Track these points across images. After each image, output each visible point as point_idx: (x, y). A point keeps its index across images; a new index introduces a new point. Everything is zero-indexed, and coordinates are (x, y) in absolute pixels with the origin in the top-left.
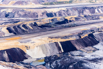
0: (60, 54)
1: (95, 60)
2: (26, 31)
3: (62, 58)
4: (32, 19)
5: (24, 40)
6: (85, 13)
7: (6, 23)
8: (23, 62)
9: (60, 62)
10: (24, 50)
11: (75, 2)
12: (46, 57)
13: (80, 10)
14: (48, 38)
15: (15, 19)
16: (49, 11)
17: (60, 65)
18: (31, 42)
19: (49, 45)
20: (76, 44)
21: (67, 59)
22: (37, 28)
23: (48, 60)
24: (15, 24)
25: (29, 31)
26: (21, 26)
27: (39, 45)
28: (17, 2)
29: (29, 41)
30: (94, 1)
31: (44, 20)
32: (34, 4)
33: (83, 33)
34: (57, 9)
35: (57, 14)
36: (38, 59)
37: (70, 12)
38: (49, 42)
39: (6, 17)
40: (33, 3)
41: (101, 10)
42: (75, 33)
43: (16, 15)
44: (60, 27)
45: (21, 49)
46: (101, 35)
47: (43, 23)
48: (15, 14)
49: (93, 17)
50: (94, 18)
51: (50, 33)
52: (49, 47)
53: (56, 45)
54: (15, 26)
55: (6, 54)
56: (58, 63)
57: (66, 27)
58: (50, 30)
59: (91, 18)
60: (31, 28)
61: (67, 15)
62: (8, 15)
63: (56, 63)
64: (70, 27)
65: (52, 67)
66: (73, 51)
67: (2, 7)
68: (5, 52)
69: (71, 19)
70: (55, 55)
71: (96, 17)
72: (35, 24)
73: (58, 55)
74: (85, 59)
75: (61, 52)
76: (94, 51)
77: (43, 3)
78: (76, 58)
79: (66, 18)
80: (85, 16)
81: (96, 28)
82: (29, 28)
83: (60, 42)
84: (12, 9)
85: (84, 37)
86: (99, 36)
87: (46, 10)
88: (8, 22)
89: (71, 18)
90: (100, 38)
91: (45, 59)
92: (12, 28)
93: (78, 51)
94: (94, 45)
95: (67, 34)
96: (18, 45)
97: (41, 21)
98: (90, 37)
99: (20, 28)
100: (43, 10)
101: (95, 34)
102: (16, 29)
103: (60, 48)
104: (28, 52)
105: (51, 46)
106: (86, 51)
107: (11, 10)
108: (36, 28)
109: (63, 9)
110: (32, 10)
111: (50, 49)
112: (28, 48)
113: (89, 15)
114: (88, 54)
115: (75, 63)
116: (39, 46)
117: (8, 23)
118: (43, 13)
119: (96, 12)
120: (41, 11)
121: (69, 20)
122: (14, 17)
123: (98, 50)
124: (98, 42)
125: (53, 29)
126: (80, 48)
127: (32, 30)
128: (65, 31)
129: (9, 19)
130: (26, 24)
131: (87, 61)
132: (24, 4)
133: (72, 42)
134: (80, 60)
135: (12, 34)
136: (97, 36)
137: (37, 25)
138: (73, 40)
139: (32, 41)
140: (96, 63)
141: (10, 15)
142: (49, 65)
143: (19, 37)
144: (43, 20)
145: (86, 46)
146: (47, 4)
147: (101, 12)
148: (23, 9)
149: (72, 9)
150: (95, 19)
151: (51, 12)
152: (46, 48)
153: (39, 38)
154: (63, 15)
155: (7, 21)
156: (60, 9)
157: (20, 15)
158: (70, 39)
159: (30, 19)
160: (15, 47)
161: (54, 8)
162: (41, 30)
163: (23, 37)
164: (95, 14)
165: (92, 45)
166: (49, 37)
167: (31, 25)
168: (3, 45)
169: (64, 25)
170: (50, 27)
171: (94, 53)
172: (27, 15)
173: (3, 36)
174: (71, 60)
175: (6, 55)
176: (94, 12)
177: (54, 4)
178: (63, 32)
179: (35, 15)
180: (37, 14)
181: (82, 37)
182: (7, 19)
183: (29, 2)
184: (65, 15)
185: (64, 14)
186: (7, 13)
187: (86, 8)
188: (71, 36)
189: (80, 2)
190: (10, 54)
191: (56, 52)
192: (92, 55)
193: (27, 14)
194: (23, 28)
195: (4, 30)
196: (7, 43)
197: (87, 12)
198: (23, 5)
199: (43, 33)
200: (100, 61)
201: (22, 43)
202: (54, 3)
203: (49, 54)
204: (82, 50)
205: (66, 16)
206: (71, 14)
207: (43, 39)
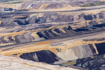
0: (94, 56)
2: (58, 35)
4: (67, 23)
7: (36, 28)
9: (93, 62)
10: (55, 52)
12: (79, 59)
14: (82, 41)
15: (46, 24)
16: (87, 13)
17: (92, 65)
18: (62, 45)
21: (101, 60)
22: (71, 32)
25: (61, 35)
26: (53, 31)
27: (72, 47)
28: (49, 5)
29: (60, 44)
31: (81, 24)
32: (70, 6)
34: (98, 10)
35: (98, 16)
36: (69, 61)
38: (83, 44)
39: (36, 22)
40: (69, 6)
45: (51, 52)
47: (79, 27)
48: (47, 19)
52: (82, 49)
53: (90, 47)
54: (46, 31)
55: (36, 56)
56: (91, 63)
60: (64, 32)
62: (39, 20)
63: (89, 63)
65: (83, 66)
68: (35, 54)
70: (88, 57)
72: (70, 28)
73: (92, 57)
75: (96, 54)
77: (82, 5)
82: (62, 32)
83: (95, 44)
84: (43, 13)
87: (84, 12)
88: (39, 28)
91: (77, 61)
92: (43, 32)
96: (49, 47)
97: (76, 24)
100: (80, 13)
102: (47, 33)
103: (95, 50)
104: (59, 55)
105: (84, 48)
110: (66, 13)
111: (83, 51)
112: (59, 51)
116: (71, 48)
118: (80, 16)
120: (78, 13)
122: (45, 22)
125: (90, 32)
127: (65, 34)
130: (59, 28)
132: (58, 6)
135: (43, 38)
137: (72, 29)
139: (64, 44)
141: (41, 20)
142: (80, 65)
143: (50, 41)
144: (79, 23)
146: (87, 6)
148: (57, 13)
151: (90, 14)
152: (79, 50)
153: (72, 41)
156: (102, 10)
157: (52, 19)
159: (64, 23)
161: (94, 9)
162: (76, 34)
163: (54, 41)
167: (65, 29)
168: (33, 48)
170: (87, 30)
172: (60, 19)
173: (33, 41)
174: (104, 60)
177: (95, 5)
178: (101, 34)
179: (70, 19)
180: (72, 17)
182: (38, 24)
183: (64, 5)
186: (37, 18)
190: (40, 56)
191: (90, 54)
193: (60, 17)
194: (55, 32)
195: (34, 34)
198: (57, 8)
201: (53, 46)
203: (82, 56)
207: (77, 42)
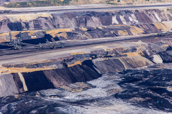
0: (20, 93)
3: (21, 100)
6: (90, 24)
9: (17, 105)
13: (81, 18)
14: (1, 66)
16: (14, 18)
17: (14, 110)
19: (1, 77)
20: (54, 77)
21: (31, 101)
30: (116, 2)
31: (1, 36)
33: (73, 59)
34: (33, 14)
35: (32, 25)
37: (60, 21)
38: (2, 72)
41: (125, 18)
42: (56, 58)
44: (30, 49)
49: (104, 32)
50: (107, 34)
51: (7, 59)
53: (14, 78)
57: (43, 49)
58: (9, 54)
59: (100, 34)
61: (51, 27)
66: (46, 88)
69: (59, 36)
70: (9, 96)
71: (112, 32)
73: (16, 96)
74: (63, 101)
75: (23, 90)
76: (85, 89)
77: (7, 3)
78: (48, 99)
79: (48, 33)
80: (90, 30)
81: (102, 51)
83: (22, 73)
85: (72, 65)
86: (104, 65)
87: (8, 16)
89: (59, 33)
90: (106, 69)
94: (89, 80)
95: (41, 61)
98: (85, 66)
100: (1, 17)
101: (97, 62)
103: (22, 83)
105: (3, 79)
106: (70, 89)
109: (45, 15)
111: (1, 84)
113: (97, 28)
114: (71, 94)
115: (43, 106)
118: (1, 23)
119: (113, 23)
121: (54, 36)
125: (17, 51)
126: (62, 84)
128: (39, 56)
131: (65, 104)
133: (46, 74)
134: (55, 102)
136: (100, 65)
138: (49, 70)
140: (81, 107)
145: (74, 80)
146: (15, 6)
147: (125, 23)
150: (109, 36)
151: (18, 20)
154: (44, 27)
156: (39, 14)
161: (26, 12)
164: (111, 26)
165: (86, 80)
166: (4, 66)
169: (41, 45)
174: (36, 103)
176: (109, 22)
177: (29, 6)
178: (35, 57)
184: (48, 27)
185: (46, 24)
187: (94, 14)
188: (48, 64)
189: (86, 3)
191: (13, 91)
192: (79, 96)
197: (94, 23)
200: (89, 104)
202: (30, 4)
204: (63, 87)
205: (49, 29)
206: (61, 26)
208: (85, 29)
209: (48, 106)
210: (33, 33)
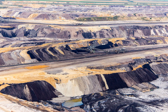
1: (154, 103)
2: (54, 57)
3: (107, 97)
4: (62, 39)
5: (52, 70)
6: (136, 35)
7: (25, 44)
8: (51, 101)
9: (105, 103)
10: (53, 84)
11: (122, 19)
12: (84, 95)
13: (130, 31)
14: (86, 68)
15: (38, 39)
16: (87, 29)
17: (105, 108)
18: (62, 73)
19: (89, 78)
20: (127, 78)
21: (114, 100)
22: (71, 53)
23: (87, 100)
24: (39, 46)
25: (58, 57)
26: (47, 50)
27: (75, 77)
28: (40, 15)
29: (59, 71)
30: (149, 19)
31: (80, 43)
32: (64, 18)
33: (135, 63)
34: (98, 27)
35: (98, 34)
36: (72, 98)
37: (116, 32)
38: (89, 74)
39: (25, 35)
40: (62, 18)
41: (159, 31)
42: (124, 62)
43: (39, 34)
44: (102, 53)
45: (48, 83)
46: (160, 66)
47: (77, 47)
48: (38, 32)
49: (147, 41)
50: (149, 42)
51: (88, 62)
52: (88, 81)
53: (98, 78)
54: (39, 49)
55: (27, 89)
56: (102, 105)
57: (110, 53)
58: (88, 57)
59: (145, 42)
60: (62, 53)
61: (111, 36)
62: (29, 33)
63: (99, 104)
64: (116, 53)
65: (94, 110)
66: (122, 88)
67: (20, 21)
68: (26, 85)
69: (117, 43)
70: (96, 94)
71: (153, 41)
72: (67, 48)
73: (102, 94)
74: (140, 101)
75: (106, 88)
76: (152, 89)
77: (78, 18)
78: (127, 98)
79: (110, 40)
80: (137, 39)
81: (153, 56)
82: (59, 52)
83: (104, 75)
84: (34, 25)
85: (136, 68)
86: (158, 68)
87: (82, 28)
88: (29, 43)
89: (118, 41)
90: (159, 71)
91: (83, 98)
92: (35, 51)
93: (129, 89)
94: (151, 81)
95: (113, 64)
96: (45, 76)
97: (74, 43)
98: (146, 69)
99: (46, 52)
100: (77, 29)
101: (153, 66)
102: (41, 53)
103: (104, 83)
104: (58, 88)
105: (91, 79)
106: (140, 89)
107: (32, 26)
108: (69, 54)
109: (106, 27)
110: (62, 27)
111: (90, 84)
112: (59, 82)
113: (142, 38)
114: (143, 94)
115: (126, 105)
116: (75, 79)
117: (30, 45)
118: (78, 33)
119: (151, 34)
120: (76, 29)
121: (114, 43)
122: (36, 36)
123: (158, 88)
124: (157, 77)
126: (133, 84)
127: (63, 56)
128: (110, 59)
129: (29, 39)
130: (55, 47)
131: (143, 104)
132: (51, 18)
133: (121, 75)
134: (134, 101)
135: (35, 60)
136: (155, 68)
137: (70, 49)
138: (122, 73)
139: (64, 72)
140: (157, 107)
141: (31, 33)
142: (88, 107)
143: (45, 64)
144: (78, 42)
145: (141, 81)
146: (83, 20)
147: (159, 34)
148: (50, 26)
149: (118, 28)
150: (151, 44)
151: (89, 31)
152: (84, 83)
153: (74, 67)
154: (106, 36)
155: (27, 42)
156: (102, 27)
157: (45, 33)
158: (118, 71)
159: (60, 39)
160: (40, 80)
161: (93, 25)
162: (76, 56)
163: (50, 66)
164: (150, 37)
165: (149, 81)
166: (88, 67)
167: (62, 48)
168: (23, 76)
169: (108, 50)
170: (89, 52)
171: (152, 93)
172: (55, 35)
173: (22, 63)
174: (119, 101)
175: (27, 91)
176: (148, 34)
177: (92, 21)
178: (107, 60)
179: (66, 35)
180: (69, 33)
181: (135, 69)
182: (27, 38)
183: (57, 16)
184: (109, 36)
185: (107, 34)
186: (27, 30)
187: (138, 27)
188: (119, 67)
189: (129, 19)
190: (32, 90)
192: (150, 96)
193: (55, 32)
194: (50, 53)
195: (24, 54)
196: (28, 73)
197: (139, 34)
198: (49, 19)
199: (78, 61)
200: (161, 105)
201: (50, 74)
202: (93, 19)
203: (89, 91)
204: (134, 86)
205: (110, 38)
206: (117, 36)
207: (80, 69)
208: (134, 39)
209: (130, 106)
210: (100, 41)
